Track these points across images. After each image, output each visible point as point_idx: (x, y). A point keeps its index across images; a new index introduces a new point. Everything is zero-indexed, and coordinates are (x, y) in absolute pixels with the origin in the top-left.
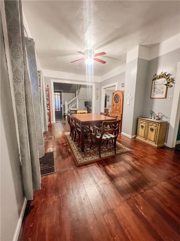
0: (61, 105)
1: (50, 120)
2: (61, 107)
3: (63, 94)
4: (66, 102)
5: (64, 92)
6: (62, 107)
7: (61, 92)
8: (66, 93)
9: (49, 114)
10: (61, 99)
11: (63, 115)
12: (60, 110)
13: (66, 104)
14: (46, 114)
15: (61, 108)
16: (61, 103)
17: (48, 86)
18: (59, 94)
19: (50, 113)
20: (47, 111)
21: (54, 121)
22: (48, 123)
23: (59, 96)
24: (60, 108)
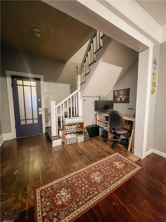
0: (40, 109)
2: (40, 113)
3: (43, 83)
5: (45, 81)
6: (42, 113)
7: (38, 79)
8: (50, 83)
10: (39, 96)
11: (44, 132)
12: (36, 121)
15: (40, 117)
16: (39, 105)
23: (34, 89)
24: (36, 116)
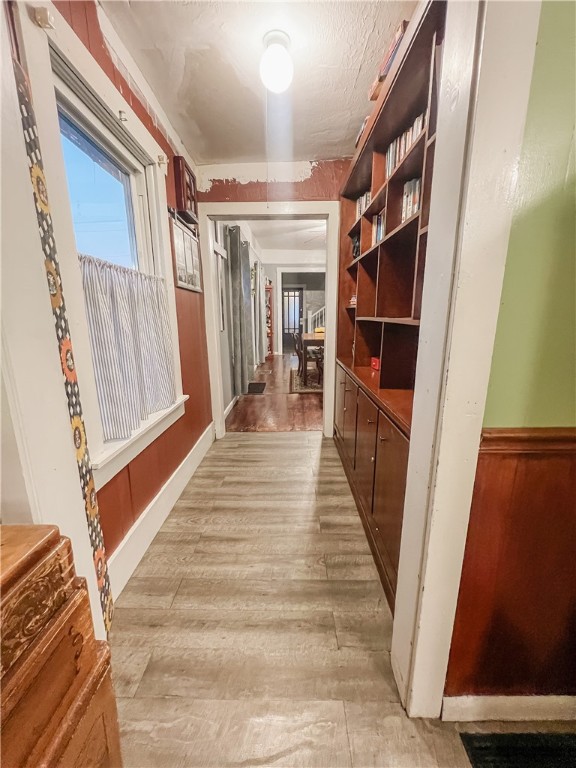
0: (301, 319)
1: (271, 347)
2: (301, 323)
3: (306, 293)
4: (310, 312)
5: (308, 289)
6: (303, 323)
7: (300, 289)
8: (313, 292)
9: (270, 336)
12: (297, 331)
13: (310, 317)
14: (264, 336)
15: (301, 327)
16: (301, 316)
17: (270, 282)
18: (297, 293)
19: (272, 333)
20: (265, 329)
21: (279, 351)
22: (266, 353)
23: (297, 298)
24: (297, 326)
